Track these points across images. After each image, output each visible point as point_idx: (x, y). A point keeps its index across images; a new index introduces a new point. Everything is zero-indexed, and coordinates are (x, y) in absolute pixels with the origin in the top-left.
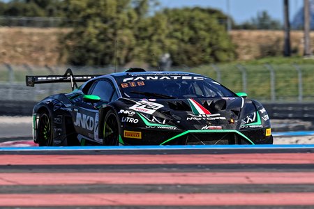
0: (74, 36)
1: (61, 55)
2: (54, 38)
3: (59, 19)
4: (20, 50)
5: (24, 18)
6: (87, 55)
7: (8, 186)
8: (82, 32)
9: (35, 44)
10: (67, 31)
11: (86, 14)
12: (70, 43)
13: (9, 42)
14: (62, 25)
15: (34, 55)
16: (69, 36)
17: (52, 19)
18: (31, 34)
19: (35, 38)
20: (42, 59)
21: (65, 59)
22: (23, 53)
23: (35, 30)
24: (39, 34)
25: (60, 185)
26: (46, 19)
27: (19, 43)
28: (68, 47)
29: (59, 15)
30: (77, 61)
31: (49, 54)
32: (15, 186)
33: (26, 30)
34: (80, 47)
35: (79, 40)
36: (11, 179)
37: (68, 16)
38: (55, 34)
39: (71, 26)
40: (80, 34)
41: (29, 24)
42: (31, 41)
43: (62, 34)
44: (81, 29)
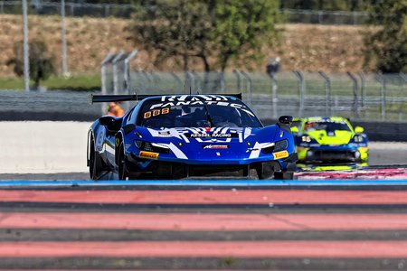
0: (385, 36)
1: (367, 60)
2: (359, 38)
3: (366, 14)
4: (313, 52)
5: (321, 13)
6: (400, 60)
7: (295, 232)
8: (395, 31)
9: (334, 46)
10: (375, 29)
11: (400, 7)
12: (380, 45)
13: (300, 42)
14: (370, 22)
15: (333, 60)
16: (379, 36)
17: (355, 14)
18: (329, 33)
19: (333, 38)
20: (343, 63)
21: (374, 62)
22: (319, 57)
23: (333, 28)
24: (339, 33)
25: (363, 231)
26: (348, 13)
27: (312, 44)
28: (376, 50)
29: (365, 8)
30: (388, 67)
31: (352, 59)
32: (303, 232)
33: (321, 28)
34: (391, 51)
35: (391, 40)
36: (296, 222)
37: (377, 11)
38: (360, 33)
39: (381, 24)
40: (393, 34)
41: (328, 19)
42: (328, 41)
43: (369, 33)
44: (395, 26)
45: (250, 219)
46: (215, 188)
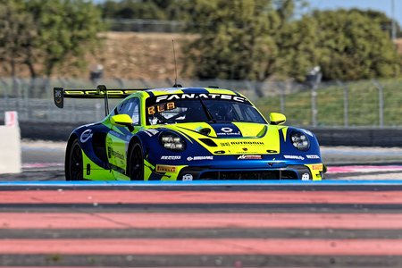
0: (202, 44)
1: (185, 67)
2: (177, 46)
3: (183, 23)
4: (134, 59)
5: (140, 22)
6: (217, 67)
7: (118, 230)
8: (212, 39)
9: (153, 54)
10: (192, 37)
11: (217, 17)
12: (197, 53)
13: (122, 51)
14: (187, 30)
15: (153, 67)
16: (196, 44)
17: (174, 23)
18: (149, 41)
19: (153, 46)
20: (162, 71)
21: (191, 69)
22: (139, 64)
23: (153, 36)
24: (158, 41)
25: (182, 229)
26: (166, 22)
27: (133, 52)
28: (193, 58)
29: (183, 18)
30: (205, 74)
31: (171, 66)
32: (127, 230)
33: (142, 36)
34: (208, 58)
35: (207, 49)
36: (119, 221)
37: (195, 20)
38: (178, 41)
39: (197, 32)
40: (209, 42)
41: (147, 28)
42: (147, 49)
43: (186, 41)
44: (211, 35)
45: (75, 218)
46: (42, 188)
